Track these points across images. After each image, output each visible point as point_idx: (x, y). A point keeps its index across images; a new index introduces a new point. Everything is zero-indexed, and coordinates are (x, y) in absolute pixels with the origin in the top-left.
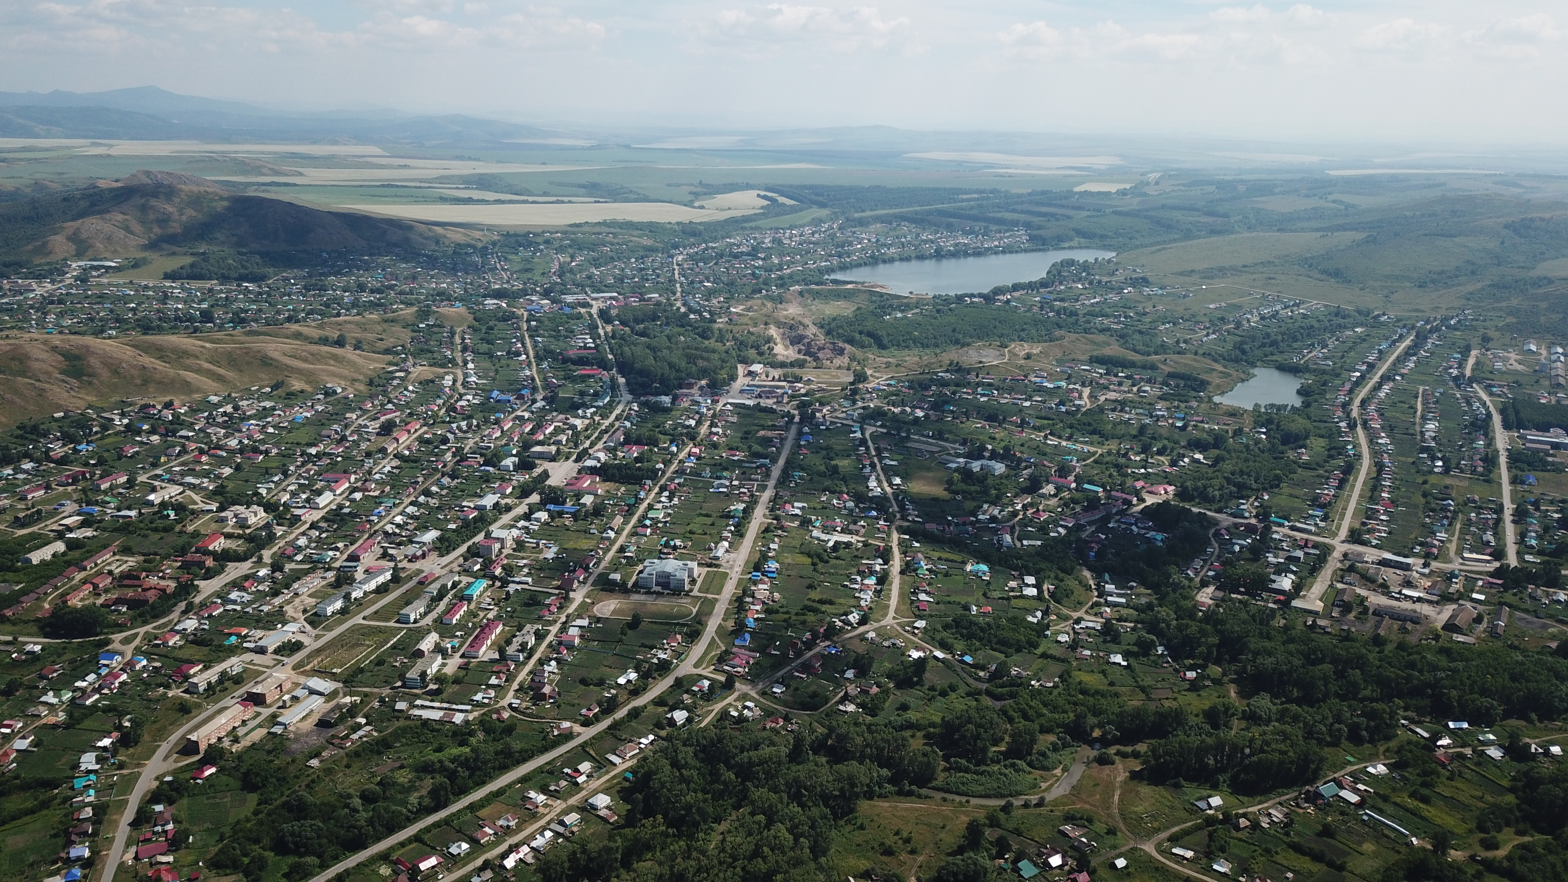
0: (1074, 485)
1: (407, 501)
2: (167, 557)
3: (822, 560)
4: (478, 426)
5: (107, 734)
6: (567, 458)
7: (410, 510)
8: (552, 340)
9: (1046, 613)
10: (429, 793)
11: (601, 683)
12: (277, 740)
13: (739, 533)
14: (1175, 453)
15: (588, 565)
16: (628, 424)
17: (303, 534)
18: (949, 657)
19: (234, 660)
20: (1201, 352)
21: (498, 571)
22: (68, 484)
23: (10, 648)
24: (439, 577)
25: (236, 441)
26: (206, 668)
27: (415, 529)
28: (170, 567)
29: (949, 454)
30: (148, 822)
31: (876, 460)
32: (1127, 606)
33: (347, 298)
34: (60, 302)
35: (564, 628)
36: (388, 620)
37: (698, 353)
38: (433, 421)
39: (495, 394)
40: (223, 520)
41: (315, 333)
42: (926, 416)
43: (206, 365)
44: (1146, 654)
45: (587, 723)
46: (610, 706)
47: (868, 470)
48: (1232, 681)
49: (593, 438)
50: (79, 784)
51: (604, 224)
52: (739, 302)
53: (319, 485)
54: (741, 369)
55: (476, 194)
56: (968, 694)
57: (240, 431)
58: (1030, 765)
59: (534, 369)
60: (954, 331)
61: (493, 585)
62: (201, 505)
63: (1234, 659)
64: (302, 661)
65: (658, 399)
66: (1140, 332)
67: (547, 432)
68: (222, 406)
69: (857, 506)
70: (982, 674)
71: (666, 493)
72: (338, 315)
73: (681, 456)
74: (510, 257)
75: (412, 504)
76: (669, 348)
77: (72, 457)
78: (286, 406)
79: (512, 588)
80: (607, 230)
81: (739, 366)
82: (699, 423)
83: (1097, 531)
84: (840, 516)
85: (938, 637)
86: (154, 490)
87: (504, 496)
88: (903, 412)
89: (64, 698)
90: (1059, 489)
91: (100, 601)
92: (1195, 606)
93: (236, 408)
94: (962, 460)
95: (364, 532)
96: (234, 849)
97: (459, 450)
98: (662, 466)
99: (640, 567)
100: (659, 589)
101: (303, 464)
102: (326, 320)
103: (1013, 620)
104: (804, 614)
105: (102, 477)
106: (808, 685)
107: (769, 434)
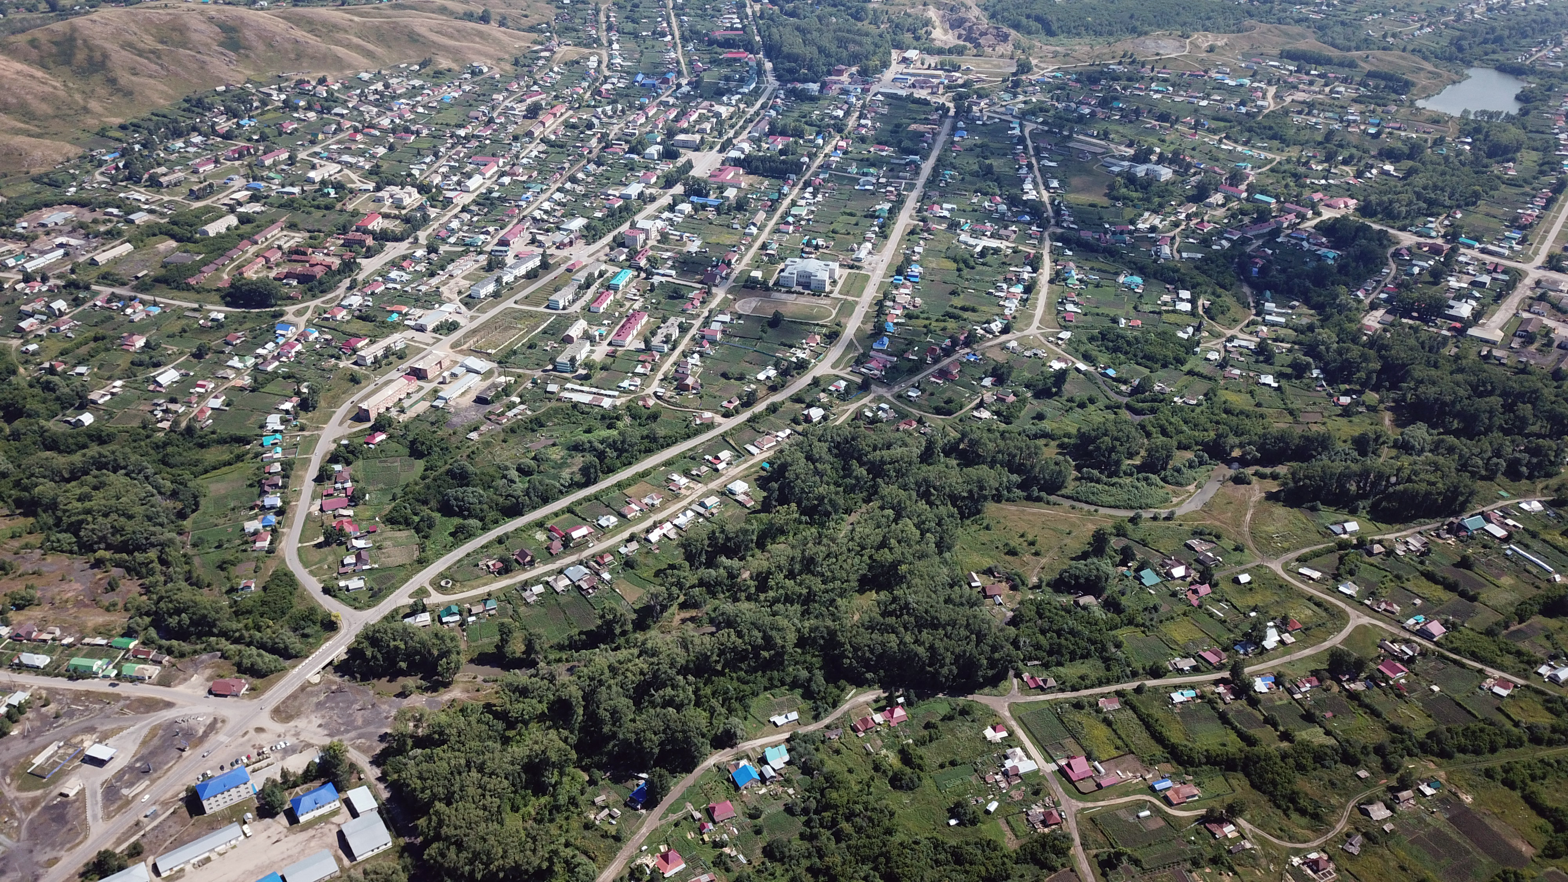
0: (1244, 195)
1: (554, 187)
2: (329, 234)
3: (967, 266)
4: (623, 111)
5: (288, 398)
6: (711, 148)
7: (558, 196)
8: (698, 19)
9: (1198, 329)
10: (580, 470)
11: (741, 378)
12: (439, 413)
13: (883, 235)
14: (1363, 163)
15: (730, 261)
16: (773, 113)
17: (456, 216)
18: (1092, 369)
19: (396, 336)
20: (1410, 47)
21: (643, 263)
22: (235, 159)
23: (197, 315)
24: (586, 266)
25: (388, 121)
26: (372, 342)
27: (562, 216)
28: (333, 244)
29: (1113, 157)
30: (329, 479)
31: (1034, 161)
32: (1286, 326)
35: (707, 323)
36: (538, 305)
37: (850, 36)
38: (577, 105)
39: (640, 78)
40: (379, 200)
41: (460, 8)
42: (1093, 114)
43: (356, 40)
44: (1299, 377)
45: (727, 415)
46: (749, 401)
47: (1024, 171)
48: (1388, 409)
49: (738, 127)
50: (268, 441)
53: (469, 168)
54: (895, 55)
56: (1107, 408)
57: (391, 110)
58: (1164, 480)
59: (680, 51)
60: (1132, 17)
61: (638, 276)
62: (359, 184)
63: (1394, 387)
64: (459, 340)
65: (806, 86)
66: (1343, 23)
67: (692, 119)
68: (372, 84)
69: (1009, 209)
70: (1123, 388)
71: (810, 189)
73: (828, 149)
75: (559, 190)
76: (819, 30)
77: (236, 132)
78: (435, 85)
79: (656, 280)
81: (893, 52)
82: (847, 113)
83: (1264, 245)
84: (992, 220)
85: (1082, 349)
86: (313, 167)
87: (648, 185)
88: (1066, 109)
89: (248, 364)
90: (1227, 199)
91: (272, 274)
92: (1360, 330)
93: (387, 86)
94: (1126, 163)
95: (512, 217)
96: (405, 508)
97: (604, 136)
98: (806, 159)
99: (782, 266)
100: (799, 288)
101: (453, 146)
103: (1162, 335)
104: (945, 321)
105: (265, 153)
106: (944, 391)
107: (921, 128)
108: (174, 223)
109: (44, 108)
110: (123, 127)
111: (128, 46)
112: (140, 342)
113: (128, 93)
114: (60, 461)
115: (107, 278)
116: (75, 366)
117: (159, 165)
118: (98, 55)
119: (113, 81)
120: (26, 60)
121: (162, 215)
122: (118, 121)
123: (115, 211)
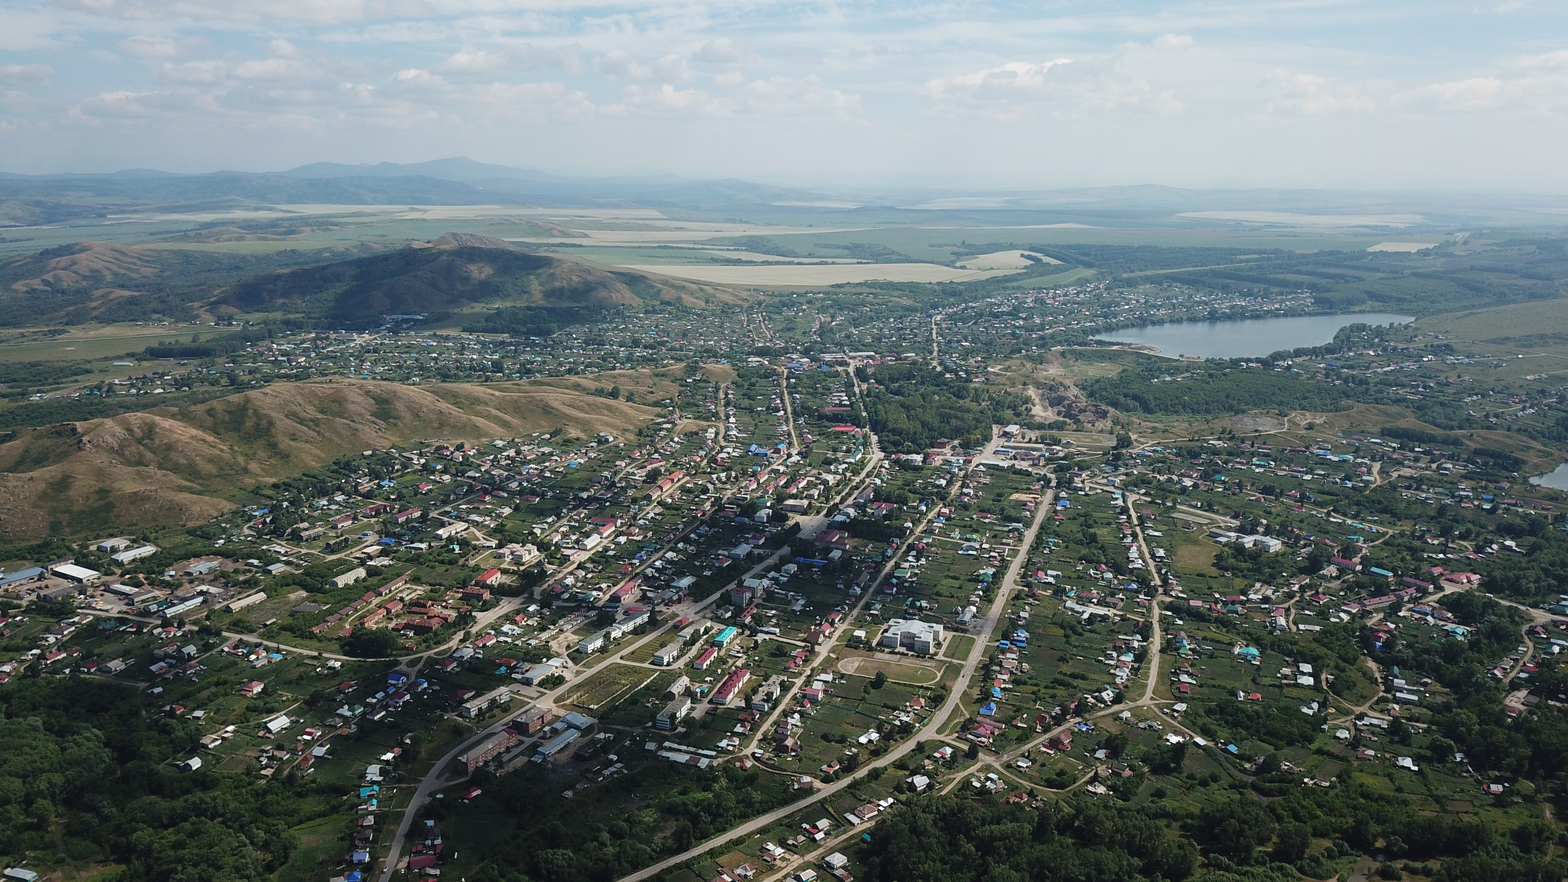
0: (1359, 568)
2: (450, 588)
3: (1075, 632)
4: (736, 478)
5: (391, 749)
6: (818, 513)
7: (670, 555)
8: (809, 397)
9: (1323, 705)
10: (672, 834)
11: (842, 740)
12: (536, 769)
13: (988, 598)
14: (1481, 538)
15: (833, 620)
16: (878, 481)
17: (571, 573)
18: (1211, 744)
19: (503, 689)
20: (1515, 427)
21: (748, 620)
22: (372, 517)
23: (315, 663)
24: (692, 623)
25: (517, 484)
26: (478, 695)
27: (673, 574)
28: (452, 597)
29: (1220, 527)
30: (420, 835)
31: (1138, 529)
32: (1419, 704)
33: (623, 352)
34: (375, 351)
35: (809, 682)
36: (643, 661)
37: (952, 412)
38: (695, 471)
39: (753, 448)
40: (501, 556)
41: (592, 385)
42: (1195, 486)
43: (494, 412)
44: (1442, 760)
45: (827, 779)
46: (850, 766)
47: (1129, 539)
48: (1548, 800)
49: (844, 494)
50: (365, 792)
51: (865, 284)
52: (997, 362)
53: (588, 528)
54: (996, 429)
55: (745, 256)
56: (1232, 787)
57: (520, 474)
58: (1301, 870)
59: (791, 424)
60: (1228, 396)
61: (742, 633)
62: (483, 541)
63: (1550, 775)
64: (563, 695)
65: (910, 457)
66: (1442, 404)
67: (801, 486)
68: (506, 450)
69: (1115, 577)
70: (1247, 766)
71: (914, 553)
72: (614, 368)
73: (930, 516)
74: (774, 316)
75: (672, 549)
76: (923, 407)
77: (377, 492)
78: (563, 452)
79: (760, 637)
80: (868, 290)
81: (994, 427)
83: (1385, 619)
84: (1097, 587)
85: (1200, 722)
86: (442, 525)
87: (757, 546)
88: (1170, 480)
89: (357, 712)
90: (1342, 571)
91: (391, 625)
92: (1502, 711)
94: (1232, 534)
95: (625, 574)
96: (493, 869)
97: (718, 500)
98: (910, 525)
99: (885, 626)
100: (903, 650)
101: (575, 507)
102: (602, 373)
103: (1285, 710)
104: (1053, 688)
105: (400, 511)
106: (1056, 762)
107: (1023, 497)
108: (307, 574)
109: (211, 469)
110: (275, 486)
111: (293, 415)
112: (258, 688)
113: (285, 456)
114: (163, 805)
115: (239, 625)
116: (193, 710)
117: (303, 521)
118: (264, 422)
119: (273, 446)
120: (202, 427)
121: (298, 566)
122: (273, 480)
123: (256, 562)
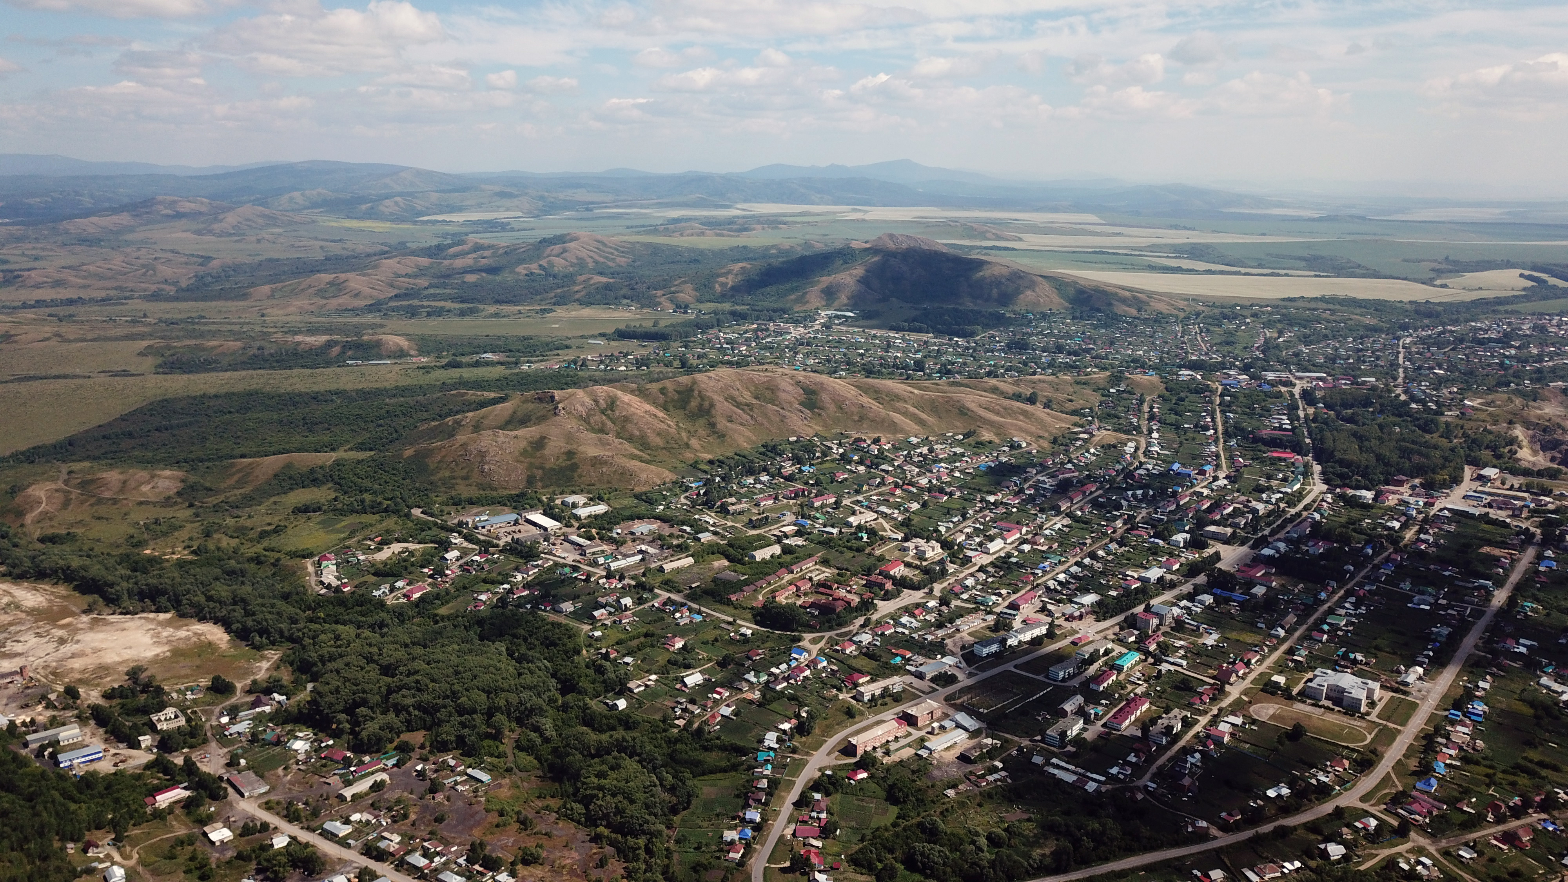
1: (1073, 560)
2: (855, 574)
4: (1154, 496)
5: (788, 719)
6: (1243, 543)
7: (1074, 569)
8: (1245, 417)
10: (1052, 853)
11: (1247, 790)
12: (922, 763)
13: (1440, 661)
15: (1249, 661)
16: (1317, 516)
17: (972, 575)
19: (896, 679)
21: (1153, 647)
22: (791, 498)
23: (730, 628)
24: (1092, 642)
25: (926, 481)
26: (873, 681)
27: (1076, 589)
28: (857, 583)
30: (807, 806)
33: (1045, 358)
34: (808, 344)
35: (1215, 721)
36: (1037, 673)
37: (1416, 447)
38: (1109, 486)
39: (1176, 466)
41: (1010, 389)
43: (912, 409)
45: (1226, 828)
46: (1254, 818)
49: (1275, 526)
50: (762, 756)
51: (1322, 299)
52: (1477, 394)
53: (993, 532)
54: (1468, 471)
55: (1186, 264)
57: (931, 472)
59: (1221, 445)
61: (1145, 660)
62: (890, 533)
64: (954, 694)
65: (1358, 493)
67: (1226, 512)
68: (919, 447)
71: (1353, 599)
72: (1034, 373)
73: (1376, 561)
74: (1212, 328)
75: (1077, 564)
76: (1380, 439)
77: (797, 476)
78: (975, 454)
79: (1164, 667)
80: (1325, 306)
81: (1466, 468)
82: (1405, 526)
86: (854, 513)
87: (1170, 571)
89: (761, 680)
91: (799, 602)
93: (931, 451)
95: (1027, 583)
96: (871, 851)
97: (1131, 518)
98: (1351, 568)
100: (1328, 703)
101: (981, 510)
102: (1022, 377)
104: (1514, 774)
105: (816, 496)
106: (1509, 860)
107: (1497, 552)
108: (730, 545)
109: (658, 441)
110: (711, 462)
111: (731, 399)
112: (679, 644)
113: (721, 436)
114: (592, 737)
115: (668, 585)
116: (624, 656)
117: (731, 496)
118: (707, 403)
119: (712, 425)
120: (655, 404)
121: (723, 537)
122: (709, 457)
123: (688, 529)
